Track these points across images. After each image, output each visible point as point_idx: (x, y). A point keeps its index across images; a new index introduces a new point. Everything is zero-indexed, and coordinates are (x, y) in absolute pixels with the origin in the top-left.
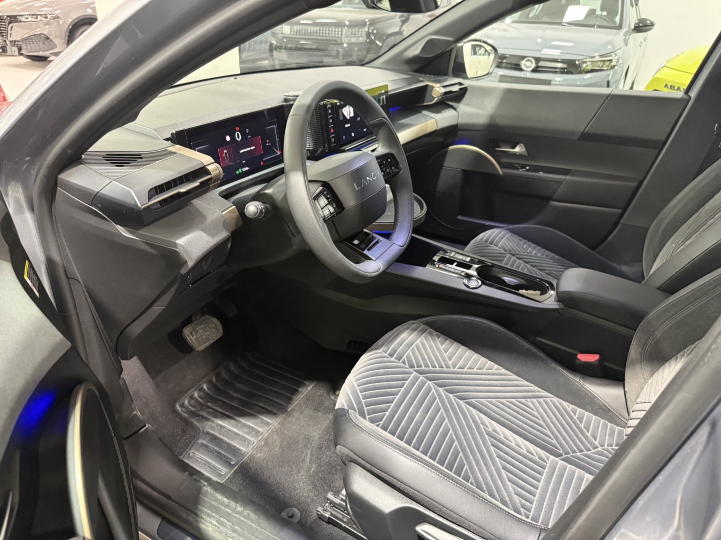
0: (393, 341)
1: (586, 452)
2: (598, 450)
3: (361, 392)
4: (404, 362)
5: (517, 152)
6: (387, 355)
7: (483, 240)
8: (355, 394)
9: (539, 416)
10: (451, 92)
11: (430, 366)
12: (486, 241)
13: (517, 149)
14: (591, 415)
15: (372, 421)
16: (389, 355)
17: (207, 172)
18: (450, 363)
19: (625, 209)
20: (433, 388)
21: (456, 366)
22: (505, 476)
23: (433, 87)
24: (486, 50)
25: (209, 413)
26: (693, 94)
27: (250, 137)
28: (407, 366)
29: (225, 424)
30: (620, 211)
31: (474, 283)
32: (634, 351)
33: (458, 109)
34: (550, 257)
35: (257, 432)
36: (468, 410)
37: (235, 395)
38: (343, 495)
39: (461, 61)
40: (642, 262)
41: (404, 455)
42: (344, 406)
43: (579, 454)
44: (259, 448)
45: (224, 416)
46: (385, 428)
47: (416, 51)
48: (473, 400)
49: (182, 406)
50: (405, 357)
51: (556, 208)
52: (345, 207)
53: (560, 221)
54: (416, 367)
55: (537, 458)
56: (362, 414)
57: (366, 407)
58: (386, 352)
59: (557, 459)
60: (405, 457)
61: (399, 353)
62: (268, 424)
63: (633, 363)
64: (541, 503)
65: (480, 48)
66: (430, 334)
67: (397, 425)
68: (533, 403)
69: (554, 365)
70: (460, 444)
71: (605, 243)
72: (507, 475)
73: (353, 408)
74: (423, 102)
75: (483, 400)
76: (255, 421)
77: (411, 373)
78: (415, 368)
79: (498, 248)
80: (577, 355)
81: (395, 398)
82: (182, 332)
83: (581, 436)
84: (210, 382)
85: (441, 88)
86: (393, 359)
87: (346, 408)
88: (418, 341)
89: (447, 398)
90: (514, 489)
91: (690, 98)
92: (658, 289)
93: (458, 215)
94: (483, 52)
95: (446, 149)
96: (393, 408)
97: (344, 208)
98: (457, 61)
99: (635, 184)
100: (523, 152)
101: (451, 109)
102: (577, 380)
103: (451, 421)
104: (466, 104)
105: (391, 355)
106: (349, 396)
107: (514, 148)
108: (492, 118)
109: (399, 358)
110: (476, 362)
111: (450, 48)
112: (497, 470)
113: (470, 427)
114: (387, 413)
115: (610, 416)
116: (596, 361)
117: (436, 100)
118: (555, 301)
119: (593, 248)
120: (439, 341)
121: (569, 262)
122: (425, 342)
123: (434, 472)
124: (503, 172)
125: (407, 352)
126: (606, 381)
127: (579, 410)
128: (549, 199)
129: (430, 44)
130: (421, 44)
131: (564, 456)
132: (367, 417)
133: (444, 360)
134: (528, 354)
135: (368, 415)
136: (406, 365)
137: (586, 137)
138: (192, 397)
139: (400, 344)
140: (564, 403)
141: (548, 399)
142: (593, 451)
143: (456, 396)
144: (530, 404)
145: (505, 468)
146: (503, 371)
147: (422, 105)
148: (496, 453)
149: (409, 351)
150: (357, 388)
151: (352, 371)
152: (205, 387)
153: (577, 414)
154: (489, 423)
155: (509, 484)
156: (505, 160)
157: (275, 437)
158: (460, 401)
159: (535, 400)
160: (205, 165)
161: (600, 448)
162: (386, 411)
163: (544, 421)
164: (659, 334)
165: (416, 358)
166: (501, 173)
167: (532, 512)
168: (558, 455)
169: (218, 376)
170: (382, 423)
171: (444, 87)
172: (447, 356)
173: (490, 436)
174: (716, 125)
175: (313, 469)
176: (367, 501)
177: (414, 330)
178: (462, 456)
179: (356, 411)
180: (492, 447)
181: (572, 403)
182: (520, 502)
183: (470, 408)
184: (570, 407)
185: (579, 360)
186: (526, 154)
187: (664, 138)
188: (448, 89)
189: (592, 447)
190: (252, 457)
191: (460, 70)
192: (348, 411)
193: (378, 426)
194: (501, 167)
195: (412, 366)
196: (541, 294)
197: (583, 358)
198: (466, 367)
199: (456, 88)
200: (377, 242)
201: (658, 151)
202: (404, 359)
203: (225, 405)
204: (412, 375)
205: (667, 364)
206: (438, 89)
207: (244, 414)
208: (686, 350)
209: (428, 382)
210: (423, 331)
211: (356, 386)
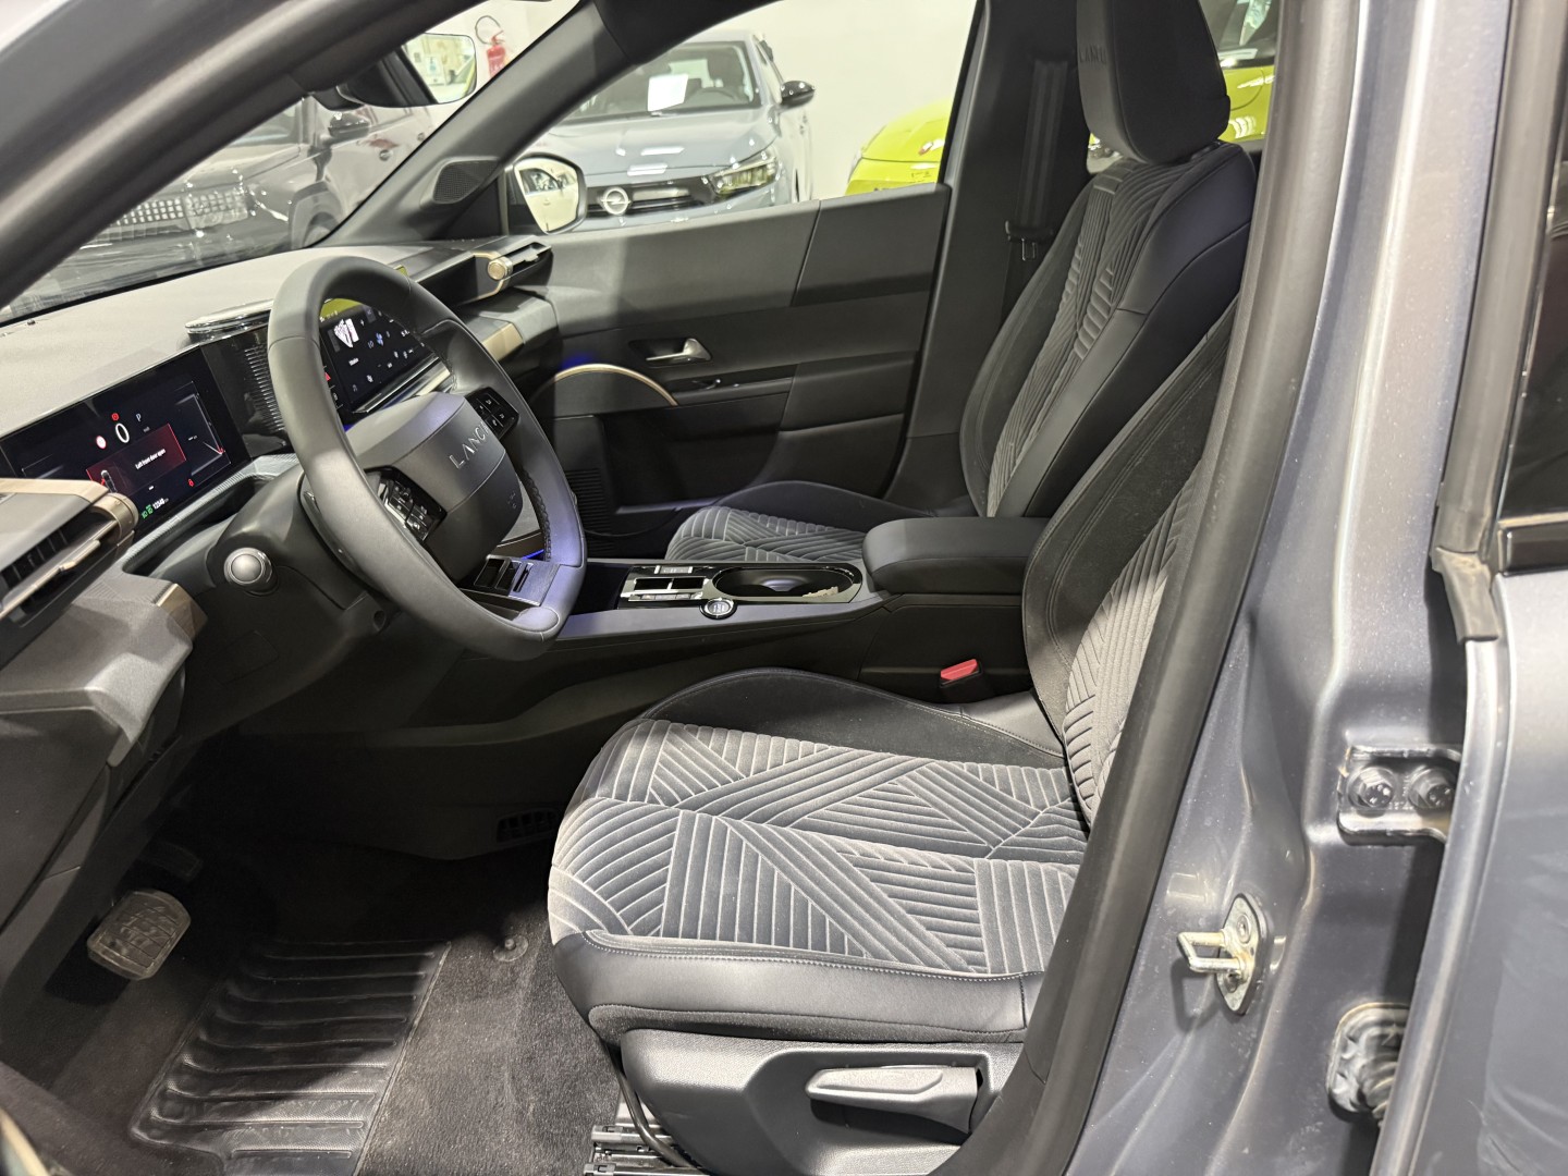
0: (615, 770)
1: (1023, 829)
2: (1041, 818)
3: (595, 889)
4: (652, 800)
5: (687, 356)
6: (613, 799)
7: (692, 534)
8: (584, 897)
9: (924, 801)
10: (524, 264)
11: (704, 787)
12: (698, 534)
13: (688, 351)
14: (1002, 766)
15: (641, 931)
16: (617, 798)
17: (103, 516)
18: (737, 769)
19: (908, 411)
20: (727, 824)
21: (749, 770)
22: (917, 924)
23: (487, 260)
24: (552, 178)
25: (225, 1112)
26: (953, 181)
27: (148, 429)
28: (662, 805)
29: (278, 1116)
30: (900, 417)
31: (723, 606)
32: (1031, 627)
33: (547, 297)
34: (817, 532)
35: (362, 1098)
36: (806, 838)
37: (269, 1047)
38: (623, 1121)
39: (521, 202)
40: (967, 493)
41: (738, 958)
42: (572, 930)
43: (1014, 836)
44: (385, 1130)
45: (264, 1102)
46: (672, 932)
47: (424, 195)
48: (806, 817)
49: (147, 1125)
50: (650, 789)
51: (792, 443)
52: (447, 509)
53: (809, 463)
54: (679, 800)
55: (953, 872)
56: (616, 928)
57: (618, 911)
58: (609, 795)
59: (985, 859)
60: (741, 960)
61: (635, 786)
62: (381, 1071)
63: (1038, 647)
64: (995, 942)
65: (539, 176)
66: (675, 731)
67: (693, 917)
68: (903, 783)
69: (910, 704)
70: (819, 901)
71: (894, 482)
72: (920, 921)
73: (594, 926)
74: (476, 295)
75: (822, 810)
76: (347, 1079)
77: (677, 815)
78: (677, 802)
79: (723, 541)
80: (939, 675)
81: (667, 870)
82: (85, 950)
83: (1003, 806)
84: (195, 1046)
85: (505, 259)
86: (628, 803)
87: (577, 930)
88: (661, 752)
89: (760, 831)
90: (942, 939)
91: (950, 190)
92: (1024, 516)
93: (618, 507)
94: (547, 183)
95: (549, 382)
96: (670, 891)
97: (444, 514)
98: (512, 203)
99: (911, 362)
100: (699, 354)
101: (533, 298)
102: (955, 715)
103: (784, 869)
104: (559, 284)
105: (622, 797)
106: (573, 906)
107: (681, 350)
108: (621, 300)
109: (640, 796)
110: (779, 751)
111: (492, 179)
112: (900, 919)
113: (821, 866)
114: (665, 905)
115: (1032, 755)
116: (975, 670)
117: (501, 283)
118: (871, 591)
119: (880, 495)
120: (700, 739)
121: (849, 532)
122: (675, 749)
123: (804, 963)
124: (676, 400)
125: (651, 779)
126: (1003, 700)
127: (980, 766)
128: (773, 430)
129: (450, 176)
130: (430, 181)
131: (994, 849)
132: (628, 929)
133: (724, 769)
134: (861, 703)
135: (628, 926)
136: (658, 803)
137: (803, 297)
138: (164, 1096)
139: (631, 769)
140: (952, 764)
141: (924, 768)
142: (1032, 822)
143: (772, 823)
144: (900, 786)
145: (912, 911)
146: (831, 749)
147: (474, 300)
148: (884, 890)
149: (653, 775)
150: (584, 885)
151: (554, 860)
152: (188, 1060)
153: (981, 774)
154: (851, 845)
155: (930, 934)
156: (671, 377)
157: (410, 1090)
158: (785, 829)
159: (904, 777)
160: (91, 500)
161: (1041, 814)
162: (661, 901)
163: (935, 805)
164: (1060, 581)
165: (672, 784)
166: (674, 403)
167: (988, 964)
168: (983, 853)
169: (211, 1024)
170: (661, 927)
171: (509, 255)
172: (726, 759)
173: (862, 867)
174: (1007, 224)
175: (531, 1108)
176: (694, 1086)
177: (644, 735)
178: (832, 921)
179: (599, 928)
180: (873, 884)
181: (964, 760)
182: (963, 956)
183: (807, 832)
184: (964, 767)
185: (946, 680)
186: (707, 356)
187: (931, 268)
188: (519, 259)
189: (1029, 817)
190: (375, 1156)
191: (523, 220)
192: (584, 934)
193: (657, 934)
194: (670, 392)
195: (671, 802)
196: (840, 591)
197: (951, 674)
198: (769, 766)
199: (531, 255)
200: (526, 572)
201: (928, 293)
202: (651, 794)
203: (253, 1079)
204: (680, 817)
205: (1091, 626)
206: (497, 261)
207: (314, 1078)
208: (1111, 592)
209: (714, 818)
210: (661, 732)
211: (580, 882)
